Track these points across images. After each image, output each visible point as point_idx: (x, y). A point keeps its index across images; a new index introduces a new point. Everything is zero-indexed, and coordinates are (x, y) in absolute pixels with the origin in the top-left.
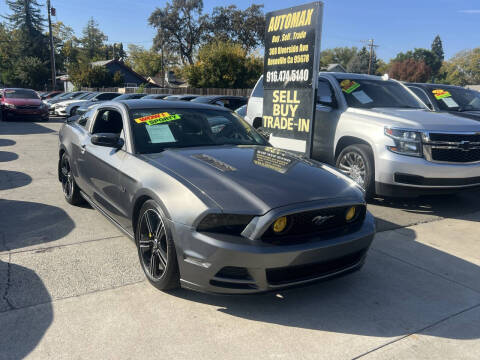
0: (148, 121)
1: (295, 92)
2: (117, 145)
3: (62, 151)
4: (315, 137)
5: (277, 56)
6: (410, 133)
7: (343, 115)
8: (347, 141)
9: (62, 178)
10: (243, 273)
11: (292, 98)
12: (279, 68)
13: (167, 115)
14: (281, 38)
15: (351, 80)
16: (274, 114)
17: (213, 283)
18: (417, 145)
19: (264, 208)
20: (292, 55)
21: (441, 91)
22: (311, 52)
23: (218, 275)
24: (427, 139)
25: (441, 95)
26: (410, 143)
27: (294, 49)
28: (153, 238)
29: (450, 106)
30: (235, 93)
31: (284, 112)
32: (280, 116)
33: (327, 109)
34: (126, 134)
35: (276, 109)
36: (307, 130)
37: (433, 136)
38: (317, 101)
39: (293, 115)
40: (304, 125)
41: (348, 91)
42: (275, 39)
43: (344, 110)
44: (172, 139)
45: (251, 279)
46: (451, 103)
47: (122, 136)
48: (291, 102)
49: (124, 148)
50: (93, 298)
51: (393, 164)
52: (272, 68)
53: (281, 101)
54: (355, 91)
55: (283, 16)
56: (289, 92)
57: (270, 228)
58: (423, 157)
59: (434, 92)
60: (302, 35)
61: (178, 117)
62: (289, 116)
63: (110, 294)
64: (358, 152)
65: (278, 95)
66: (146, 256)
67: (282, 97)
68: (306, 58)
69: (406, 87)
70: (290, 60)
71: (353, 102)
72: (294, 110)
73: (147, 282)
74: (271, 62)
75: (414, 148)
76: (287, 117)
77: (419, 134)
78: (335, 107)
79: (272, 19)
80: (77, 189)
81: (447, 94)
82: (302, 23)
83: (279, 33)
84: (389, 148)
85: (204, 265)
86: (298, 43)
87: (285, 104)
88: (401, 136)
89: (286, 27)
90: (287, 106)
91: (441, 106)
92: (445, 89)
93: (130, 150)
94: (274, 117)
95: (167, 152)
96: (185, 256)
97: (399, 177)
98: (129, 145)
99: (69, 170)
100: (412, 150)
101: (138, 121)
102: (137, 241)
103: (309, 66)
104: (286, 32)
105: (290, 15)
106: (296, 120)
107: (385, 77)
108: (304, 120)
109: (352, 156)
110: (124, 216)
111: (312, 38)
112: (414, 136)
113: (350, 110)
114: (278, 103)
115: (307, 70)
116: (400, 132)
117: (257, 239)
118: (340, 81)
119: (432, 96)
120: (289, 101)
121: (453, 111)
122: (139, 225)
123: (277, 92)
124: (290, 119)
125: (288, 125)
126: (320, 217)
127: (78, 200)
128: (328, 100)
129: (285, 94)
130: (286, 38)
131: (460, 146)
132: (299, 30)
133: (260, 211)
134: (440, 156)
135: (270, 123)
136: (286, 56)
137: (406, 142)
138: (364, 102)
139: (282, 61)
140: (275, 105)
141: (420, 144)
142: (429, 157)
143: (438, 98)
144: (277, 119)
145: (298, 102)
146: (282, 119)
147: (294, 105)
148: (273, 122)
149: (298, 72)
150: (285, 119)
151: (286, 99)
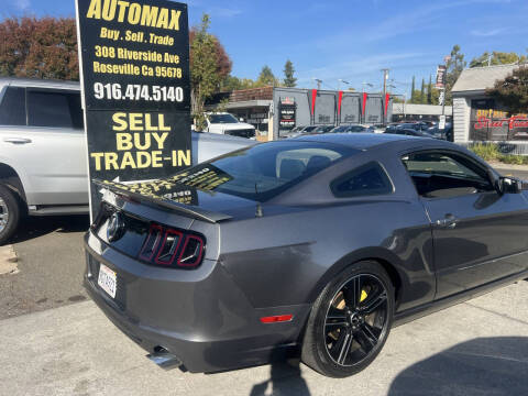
11: (155, 122)
14: (123, 35)
16: (120, 147)
20: (152, 64)
22: (184, 64)
27: (153, 57)
31: (143, 143)
32: (134, 151)
35: (124, 141)
39: (161, 146)
40: (183, 158)
48: (155, 128)
53: (132, 128)
56: (148, 116)
60: (167, 41)
62: (154, 146)
65: (127, 119)
68: (177, 73)
70: (148, 71)
72: (161, 142)
76: (149, 151)
82: (164, 25)
83: (116, 26)
86: (161, 49)
87: (142, 134)
89: (132, 22)
90: (147, 136)
94: (121, 154)
103: (183, 83)
104: (134, 28)
106: (167, 152)
108: (181, 153)
114: (127, 131)
115: (179, 89)
120: (149, 128)
123: (122, 115)
124: (154, 153)
125: (154, 160)
129: (143, 119)
130: (135, 37)
135: (114, 162)
136: (139, 63)
139: (130, 70)
140: (119, 136)
144: (128, 155)
145: (169, 129)
146: (139, 154)
147: (160, 133)
148: (119, 162)
149: (164, 89)
150: (146, 154)
151: (143, 125)
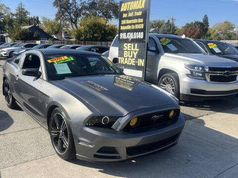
0: (55, 62)
1: (136, 45)
2: (38, 75)
3: (5, 78)
4: (147, 69)
5: (126, 25)
6: (198, 67)
7: (162, 57)
8: (164, 71)
9: (5, 93)
10: (113, 150)
11: (134, 48)
12: (127, 31)
13: (66, 57)
14: (128, 15)
15: (166, 38)
16: (125, 56)
17: (95, 156)
18: (202, 73)
19: (125, 112)
20: (134, 24)
21: (212, 44)
22: (144, 22)
23: (98, 151)
24: (207, 70)
25: (212, 46)
26: (199, 72)
27: (135, 21)
28: (59, 130)
29: (217, 52)
30: (101, 44)
31: (130, 55)
32: (128, 58)
33: (153, 54)
34: (42, 69)
35: (126, 54)
36: (143, 65)
37: (211, 69)
38: (148, 49)
39: (135, 57)
40: (141, 62)
41: (164, 44)
42: (125, 15)
43: (163, 55)
44: (69, 72)
45: (118, 153)
46: (217, 51)
47: (40, 70)
49: (41, 77)
50: (24, 166)
51: (190, 84)
52: (123, 31)
53: (128, 49)
54: (168, 44)
55: (129, 3)
56: (133, 45)
57: (129, 124)
58: (205, 80)
59: (208, 44)
60: (140, 13)
61: (72, 59)
62: (133, 57)
63: (34, 163)
64: (170, 77)
65: (127, 46)
66: (55, 140)
67: (129, 47)
68: (142, 26)
69: (194, 42)
70: (133, 27)
71: (167, 50)
72: (135, 54)
73: (57, 155)
74: (122, 28)
75: (201, 75)
76: (132, 58)
77: (203, 67)
78: (158, 52)
79: (123, 4)
80: (14, 100)
81: (215, 45)
82: (140, 7)
83: (127, 12)
84: (187, 75)
85: (90, 146)
86: (137, 17)
87: (130, 51)
88: (194, 68)
89: (131, 9)
90: (132, 52)
91: (212, 52)
92: (214, 43)
93: (45, 78)
94: (125, 58)
95: (67, 79)
96: (79, 141)
97: (193, 91)
98: (44, 75)
99: (9, 89)
100: (200, 76)
101: (49, 61)
102: (50, 131)
103: (143, 30)
104: (131, 11)
105: (133, 2)
106: (136, 60)
107: (184, 37)
108: (141, 60)
109: (167, 80)
110: (41, 116)
111: (145, 15)
112: (201, 69)
113: (166, 54)
114: (127, 50)
115: (142, 33)
116: (193, 66)
117: (121, 130)
118: (160, 38)
119: (208, 47)
120: (132, 49)
121: (218, 54)
122: (51, 122)
123: (126, 44)
125: (132, 62)
126: (155, 116)
127: (14, 106)
128: (154, 49)
129: (131, 46)
130: (131, 15)
131: (225, 74)
132: (138, 10)
133: (123, 114)
134: (214, 79)
135: (122, 61)
136: (130, 24)
137: (196, 72)
138: (173, 50)
139: (128, 27)
140: (125, 52)
141: (204, 73)
142: (208, 80)
143: (211, 47)
144: (126, 59)
145: (138, 50)
146: (129, 59)
147: (135, 51)
148: (124, 61)
149: (137, 33)
150: (131, 59)
151: (131, 48)
